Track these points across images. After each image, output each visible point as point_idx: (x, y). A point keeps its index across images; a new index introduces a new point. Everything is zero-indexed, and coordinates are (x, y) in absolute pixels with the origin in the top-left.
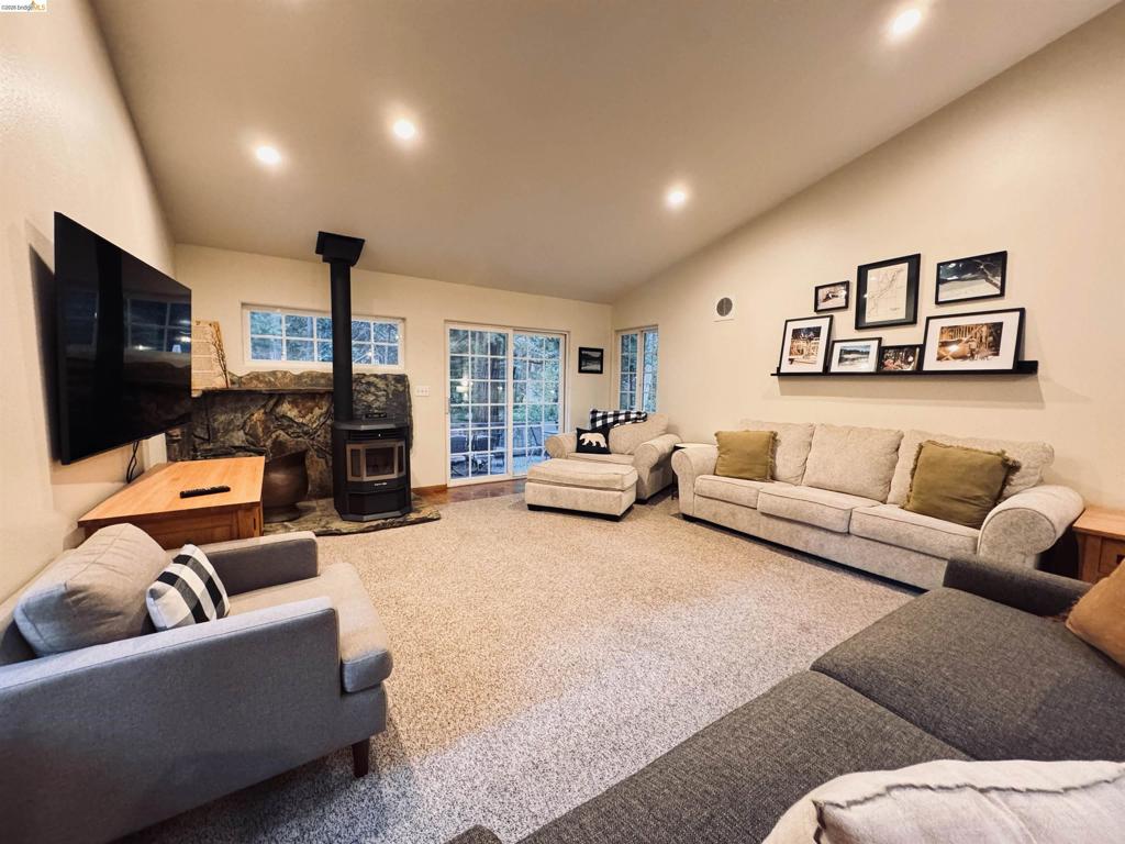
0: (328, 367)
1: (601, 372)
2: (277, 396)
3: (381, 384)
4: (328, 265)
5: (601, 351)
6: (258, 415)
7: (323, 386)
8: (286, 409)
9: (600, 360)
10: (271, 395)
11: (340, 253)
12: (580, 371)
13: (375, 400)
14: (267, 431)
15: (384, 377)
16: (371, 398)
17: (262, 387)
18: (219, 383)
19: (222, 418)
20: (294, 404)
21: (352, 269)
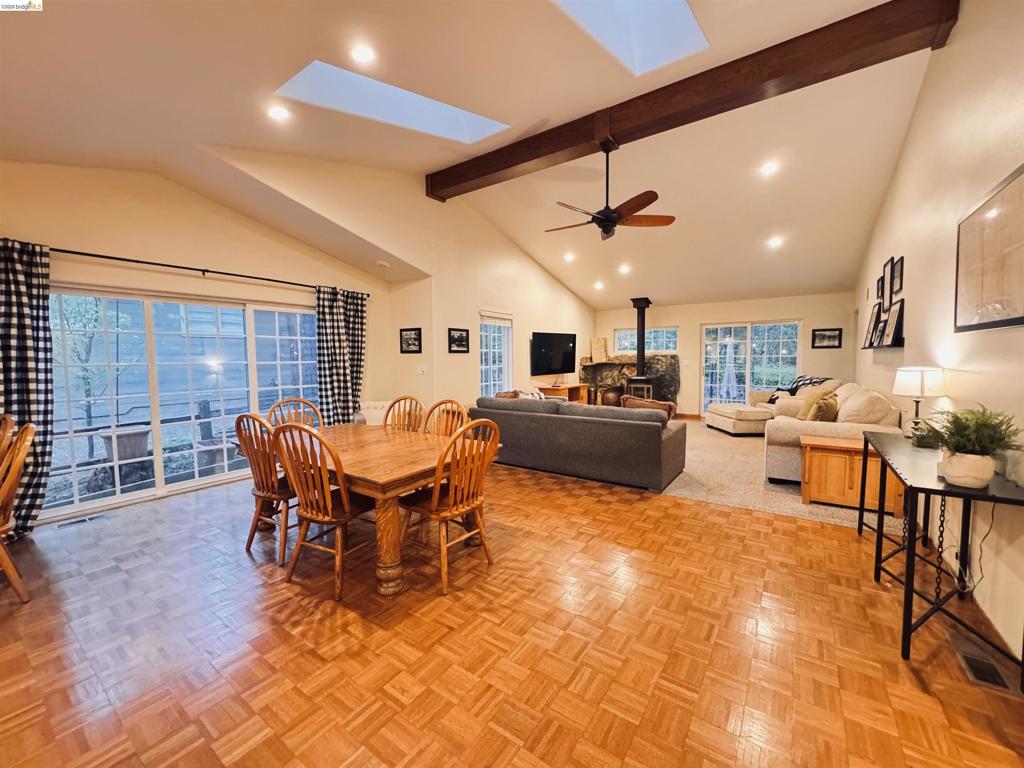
0: (635, 352)
1: (840, 346)
2: (623, 366)
3: (663, 359)
4: (636, 310)
5: (840, 330)
6: (616, 373)
7: (635, 361)
8: (625, 370)
9: (840, 338)
10: (619, 365)
11: (642, 304)
12: (813, 347)
13: (661, 367)
14: (619, 380)
15: (665, 356)
16: (659, 366)
17: (617, 362)
18: (604, 360)
19: (605, 373)
20: (628, 368)
21: (646, 310)
